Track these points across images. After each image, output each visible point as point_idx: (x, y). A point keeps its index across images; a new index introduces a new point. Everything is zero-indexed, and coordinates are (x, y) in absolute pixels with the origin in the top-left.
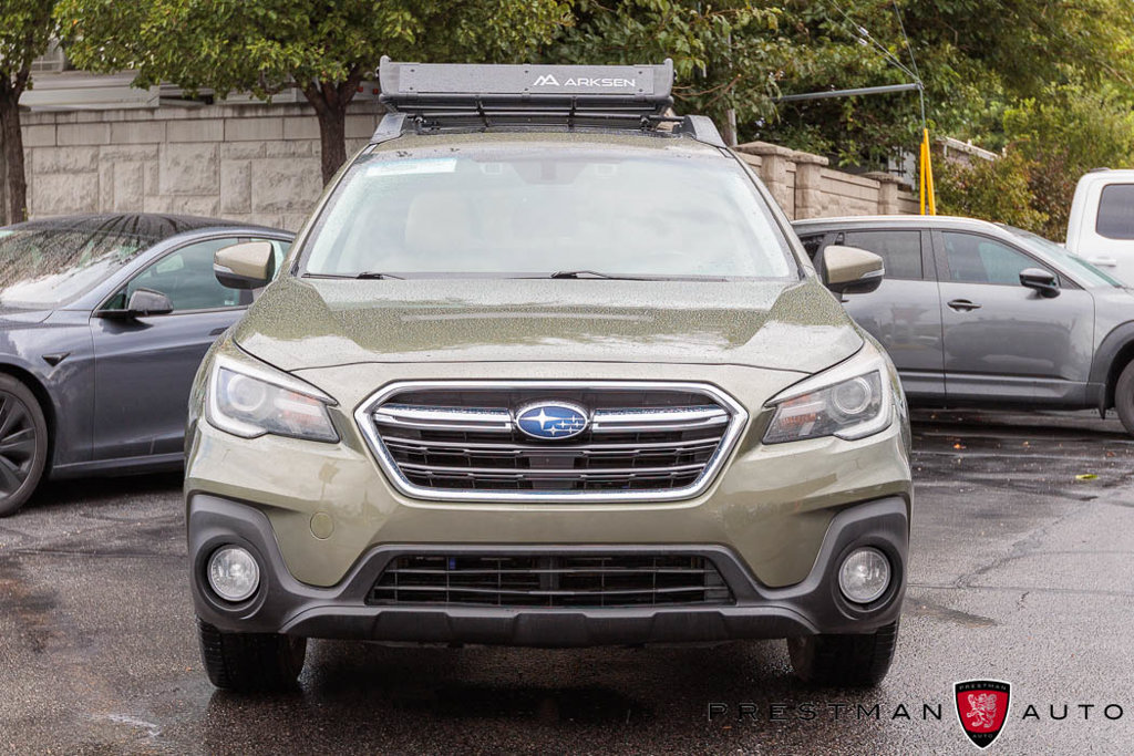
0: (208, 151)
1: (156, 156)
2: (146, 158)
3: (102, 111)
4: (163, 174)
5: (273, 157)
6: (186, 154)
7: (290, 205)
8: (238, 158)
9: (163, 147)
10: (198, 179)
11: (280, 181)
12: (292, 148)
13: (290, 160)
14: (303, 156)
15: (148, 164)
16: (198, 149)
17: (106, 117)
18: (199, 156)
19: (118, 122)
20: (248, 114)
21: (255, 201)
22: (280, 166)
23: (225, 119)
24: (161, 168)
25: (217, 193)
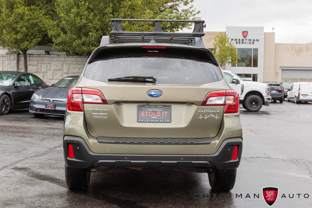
0: (61, 63)
1: (50, 63)
2: (48, 63)
3: (39, 55)
4: (52, 67)
5: (74, 64)
6: (57, 63)
7: (77, 73)
8: (67, 64)
9: (52, 62)
10: (59, 67)
11: (75, 68)
12: (78, 63)
13: (77, 65)
14: (80, 64)
15: (49, 65)
16: (59, 62)
17: (40, 56)
18: (59, 64)
19: (43, 57)
20: (69, 56)
21: (70, 72)
22: (75, 66)
23: (64, 57)
24: (51, 65)
25: (63, 70)
